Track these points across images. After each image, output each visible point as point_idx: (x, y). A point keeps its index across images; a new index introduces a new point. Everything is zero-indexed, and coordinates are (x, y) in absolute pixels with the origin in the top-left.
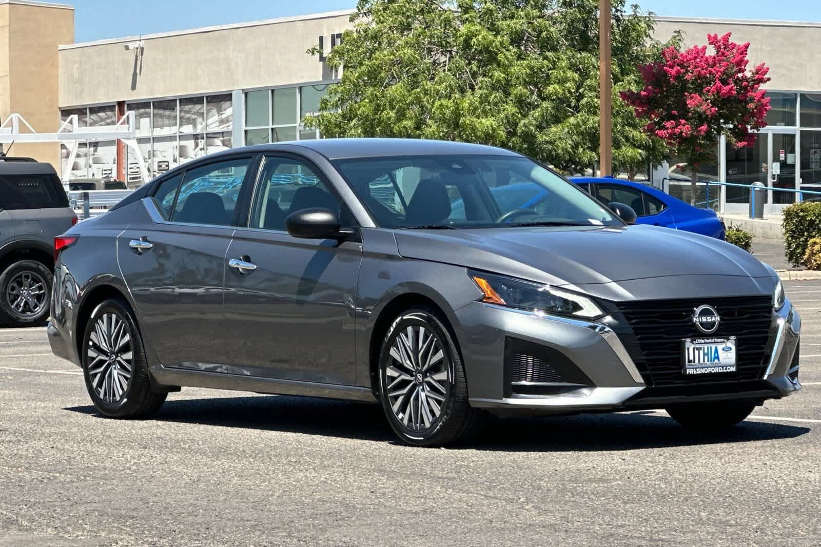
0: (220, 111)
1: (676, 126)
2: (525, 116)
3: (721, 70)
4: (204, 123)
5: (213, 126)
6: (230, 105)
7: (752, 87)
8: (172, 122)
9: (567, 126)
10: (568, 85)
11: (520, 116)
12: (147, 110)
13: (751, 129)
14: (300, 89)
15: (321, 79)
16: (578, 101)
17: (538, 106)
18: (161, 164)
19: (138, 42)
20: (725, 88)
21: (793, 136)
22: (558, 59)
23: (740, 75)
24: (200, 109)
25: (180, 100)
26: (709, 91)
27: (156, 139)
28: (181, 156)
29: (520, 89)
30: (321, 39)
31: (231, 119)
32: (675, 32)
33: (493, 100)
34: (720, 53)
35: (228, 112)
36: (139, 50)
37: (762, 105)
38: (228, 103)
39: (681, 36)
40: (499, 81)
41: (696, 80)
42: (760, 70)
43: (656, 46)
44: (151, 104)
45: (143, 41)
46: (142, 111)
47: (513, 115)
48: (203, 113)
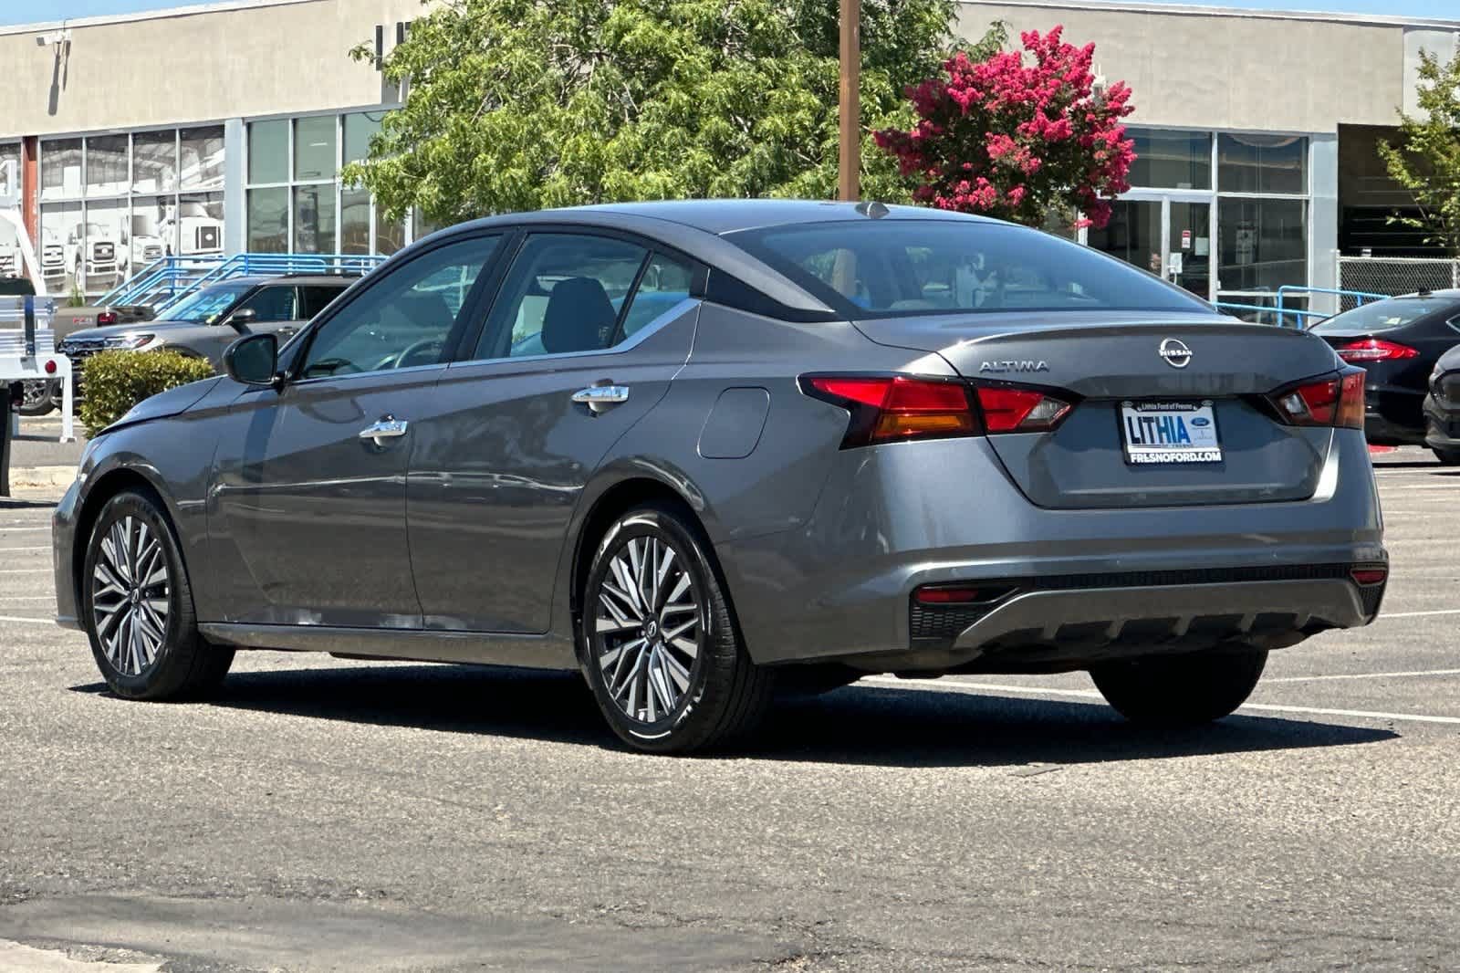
0: (203, 155)
1: (970, 192)
2: (724, 169)
3: (1049, 92)
4: (175, 177)
5: (189, 181)
6: (220, 146)
7: (1104, 123)
8: (120, 173)
9: (799, 188)
10: (800, 114)
11: (715, 168)
12: (77, 152)
13: (1102, 195)
14: (343, 118)
15: (378, 100)
16: (818, 143)
17: (748, 151)
18: (99, 247)
19: (60, 32)
20: (1053, 125)
21: (1206, 207)
22: (785, 70)
23: (1082, 101)
24: (169, 151)
25: (134, 135)
26: (1026, 130)
27: (91, 204)
28: (134, 235)
29: (716, 123)
30: (380, 30)
31: (221, 169)
32: (993, 24)
33: (669, 139)
34: (1045, 64)
35: (218, 157)
36: (61, 45)
37: (1120, 154)
38: (217, 142)
39: (1003, 30)
40: (678, 109)
41: (1005, 110)
42: (1116, 93)
43: (960, 47)
44: (84, 142)
45: (69, 31)
46: (67, 153)
47: (703, 167)
48: (174, 159)
